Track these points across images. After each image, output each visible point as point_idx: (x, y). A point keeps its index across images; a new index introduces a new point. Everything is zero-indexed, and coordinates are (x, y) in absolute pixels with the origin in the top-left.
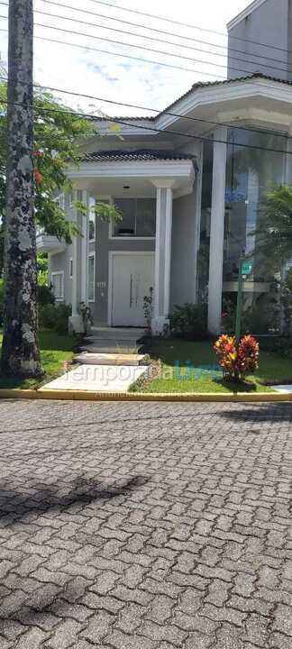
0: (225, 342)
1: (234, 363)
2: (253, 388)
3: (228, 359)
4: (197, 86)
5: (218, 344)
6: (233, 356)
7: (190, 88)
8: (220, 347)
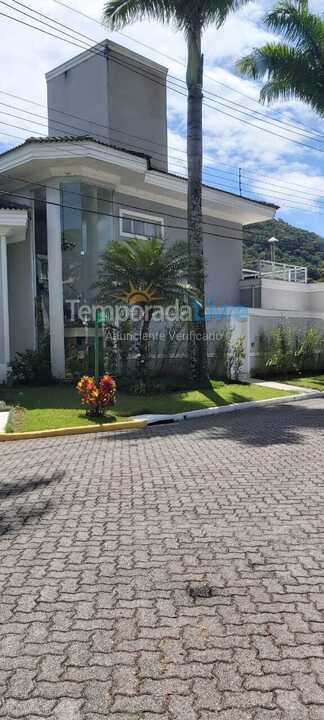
0: (86, 382)
1: (98, 399)
2: (112, 419)
3: (91, 396)
4: (30, 141)
5: (80, 384)
6: (96, 394)
7: (23, 142)
8: (82, 387)
